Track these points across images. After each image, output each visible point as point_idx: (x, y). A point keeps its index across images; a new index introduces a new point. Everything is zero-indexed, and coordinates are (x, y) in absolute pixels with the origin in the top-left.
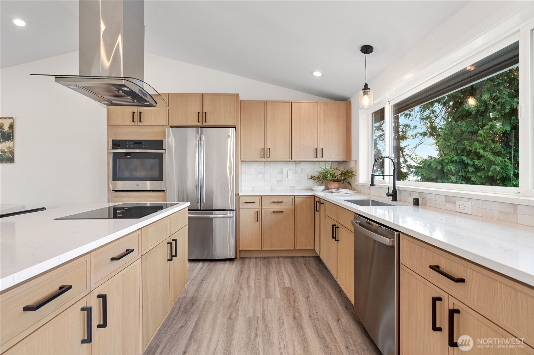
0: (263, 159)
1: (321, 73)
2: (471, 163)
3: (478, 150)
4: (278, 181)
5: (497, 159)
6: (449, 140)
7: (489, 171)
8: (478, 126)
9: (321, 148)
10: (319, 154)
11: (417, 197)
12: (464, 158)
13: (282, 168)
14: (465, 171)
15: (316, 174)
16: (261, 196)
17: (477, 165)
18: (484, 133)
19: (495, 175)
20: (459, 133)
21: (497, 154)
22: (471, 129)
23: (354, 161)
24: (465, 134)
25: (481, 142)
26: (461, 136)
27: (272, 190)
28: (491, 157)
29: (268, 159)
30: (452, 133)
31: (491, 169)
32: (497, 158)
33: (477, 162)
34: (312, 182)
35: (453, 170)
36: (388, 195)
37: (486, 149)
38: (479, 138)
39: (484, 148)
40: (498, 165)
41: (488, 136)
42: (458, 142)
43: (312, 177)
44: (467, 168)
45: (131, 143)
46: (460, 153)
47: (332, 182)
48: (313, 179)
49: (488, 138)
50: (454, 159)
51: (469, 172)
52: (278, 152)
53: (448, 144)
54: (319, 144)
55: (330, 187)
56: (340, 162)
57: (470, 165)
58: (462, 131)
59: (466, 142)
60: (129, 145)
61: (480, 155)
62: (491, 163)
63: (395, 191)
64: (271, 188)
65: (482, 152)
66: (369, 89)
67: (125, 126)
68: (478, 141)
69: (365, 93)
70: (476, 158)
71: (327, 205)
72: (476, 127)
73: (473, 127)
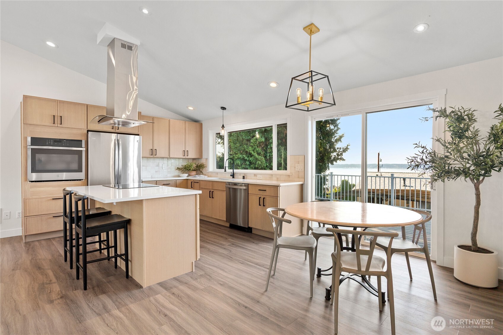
0: (152, 156)
1: (193, 108)
2: (248, 159)
3: (251, 152)
4: (156, 172)
5: (259, 158)
6: (236, 144)
7: (256, 164)
8: (250, 136)
9: (187, 150)
10: (186, 154)
11: (243, 176)
12: (245, 156)
13: (159, 163)
14: (245, 164)
15: (180, 167)
16: (156, 181)
17: (251, 160)
18: (254, 141)
19: (259, 167)
20: (241, 139)
21: (259, 154)
22: (247, 138)
23: (205, 159)
24: (245, 141)
25: (252, 147)
26: (242, 142)
27: (152, 178)
28: (256, 156)
29: (155, 156)
30: (238, 140)
31: (257, 163)
32: (259, 156)
33: (251, 159)
34: (177, 171)
35: (239, 164)
36: (231, 176)
37: (255, 151)
38: (251, 144)
39: (253, 150)
40: (260, 161)
41: (255, 144)
42: (241, 145)
43: (178, 168)
44: (246, 162)
45: (51, 141)
46: (242, 153)
47: (193, 171)
48: (178, 169)
49: (255, 145)
50: (239, 157)
51: (247, 165)
52: (162, 152)
53: (236, 146)
54: (185, 148)
55: (191, 174)
56: (194, 159)
57: (247, 161)
58: (243, 138)
59: (245, 146)
60: (48, 142)
61: (252, 155)
62: (257, 159)
63: (233, 174)
64: (151, 176)
65: (252, 153)
66: (224, 127)
67: (42, 126)
68: (250, 146)
69: (223, 129)
70: (250, 156)
71: (201, 182)
72: (249, 137)
73: (248, 137)
